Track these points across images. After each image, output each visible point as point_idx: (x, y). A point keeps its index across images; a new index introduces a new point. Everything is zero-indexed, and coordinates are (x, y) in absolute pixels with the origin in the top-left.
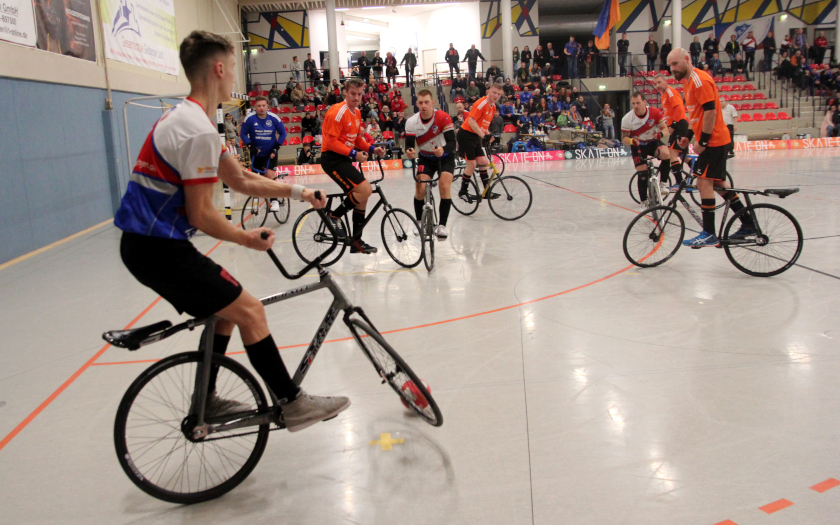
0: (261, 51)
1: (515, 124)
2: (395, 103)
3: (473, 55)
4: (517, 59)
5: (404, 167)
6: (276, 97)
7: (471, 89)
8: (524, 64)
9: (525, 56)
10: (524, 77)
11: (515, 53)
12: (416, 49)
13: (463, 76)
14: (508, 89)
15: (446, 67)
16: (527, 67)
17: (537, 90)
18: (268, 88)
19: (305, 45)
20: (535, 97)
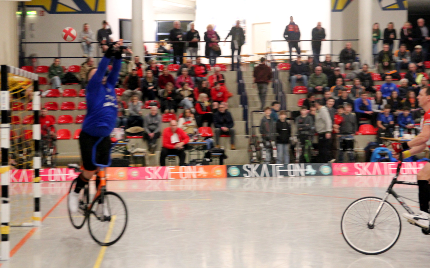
0: (40, 14)
1: (374, 124)
4: (378, 39)
5: (229, 176)
6: (58, 74)
7: (316, 76)
8: (387, 46)
9: (388, 36)
10: (386, 64)
11: (376, 31)
12: (244, 22)
13: (304, 59)
14: (365, 78)
15: (285, 46)
16: (391, 49)
17: (404, 81)
18: (49, 63)
19: (99, 10)
20: (401, 89)
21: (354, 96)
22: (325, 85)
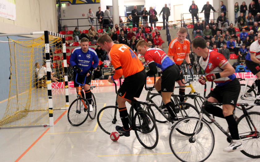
0: (68, 5)
1: (237, 54)
2: (156, 40)
3: (207, 9)
4: (237, 11)
6: (78, 35)
7: (206, 31)
8: (242, 14)
9: (243, 8)
10: (242, 22)
11: (236, 7)
12: (170, 5)
13: (201, 22)
14: (232, 30)
15: (190, 16)
16: (244, 16)
17: (252, 31)
18: (73, 29)
19: (96, 2)
20: (250, 35)
21: (226, 39)
22: (211, 35)
